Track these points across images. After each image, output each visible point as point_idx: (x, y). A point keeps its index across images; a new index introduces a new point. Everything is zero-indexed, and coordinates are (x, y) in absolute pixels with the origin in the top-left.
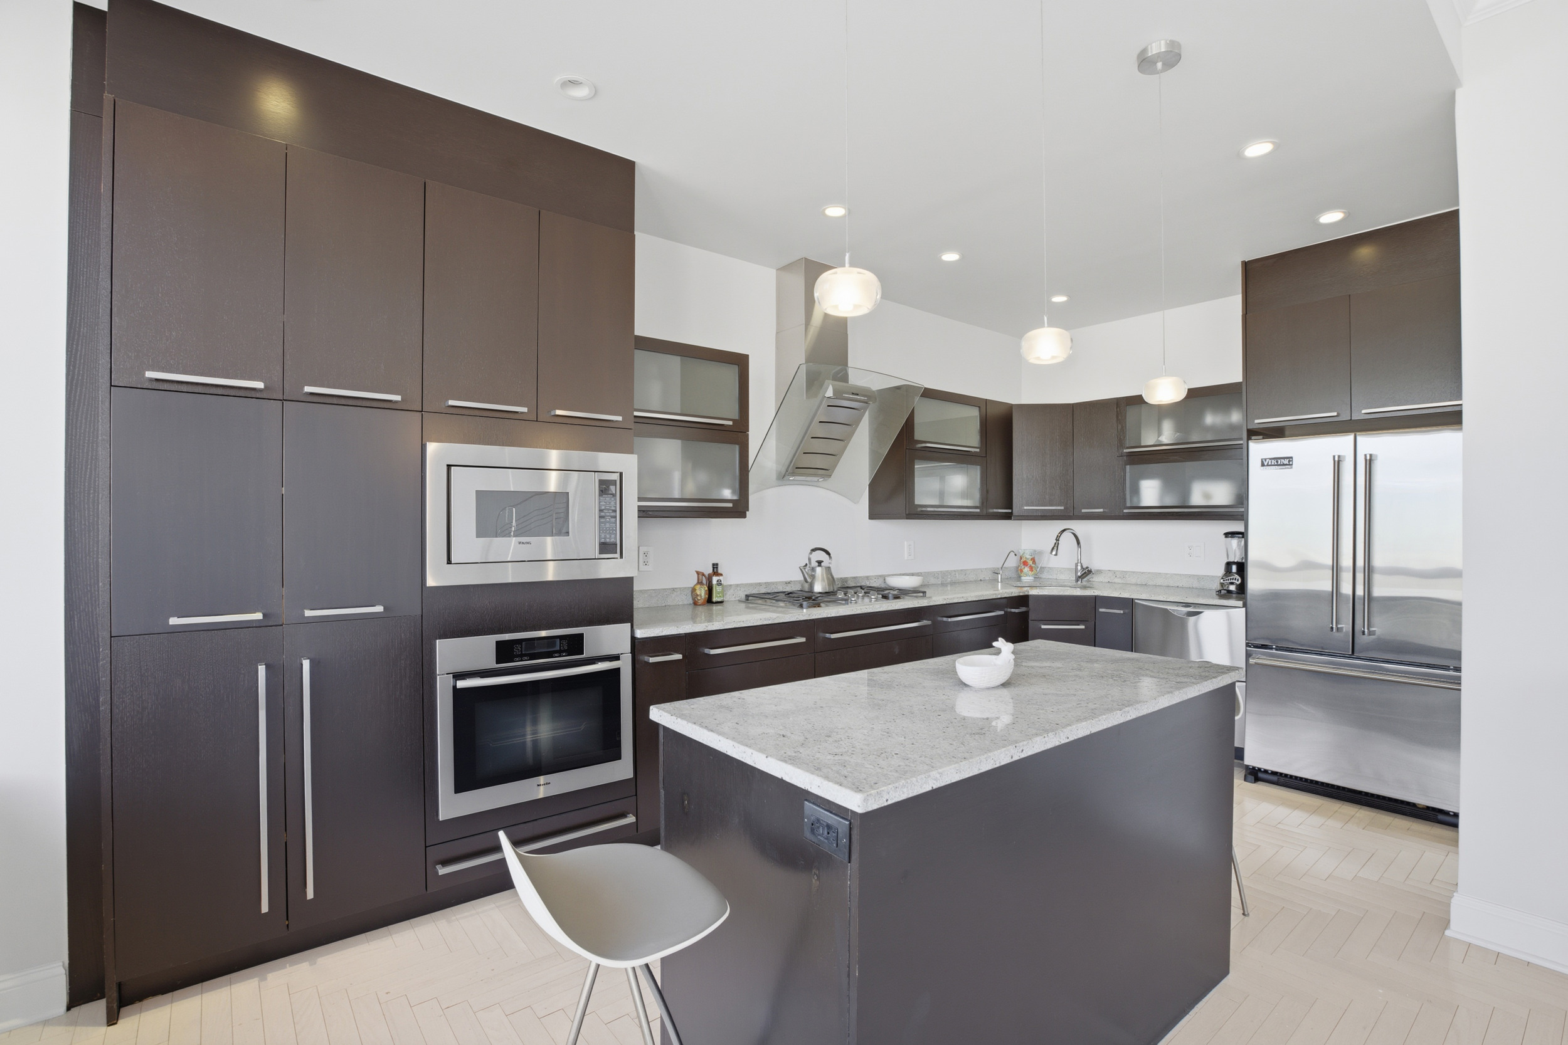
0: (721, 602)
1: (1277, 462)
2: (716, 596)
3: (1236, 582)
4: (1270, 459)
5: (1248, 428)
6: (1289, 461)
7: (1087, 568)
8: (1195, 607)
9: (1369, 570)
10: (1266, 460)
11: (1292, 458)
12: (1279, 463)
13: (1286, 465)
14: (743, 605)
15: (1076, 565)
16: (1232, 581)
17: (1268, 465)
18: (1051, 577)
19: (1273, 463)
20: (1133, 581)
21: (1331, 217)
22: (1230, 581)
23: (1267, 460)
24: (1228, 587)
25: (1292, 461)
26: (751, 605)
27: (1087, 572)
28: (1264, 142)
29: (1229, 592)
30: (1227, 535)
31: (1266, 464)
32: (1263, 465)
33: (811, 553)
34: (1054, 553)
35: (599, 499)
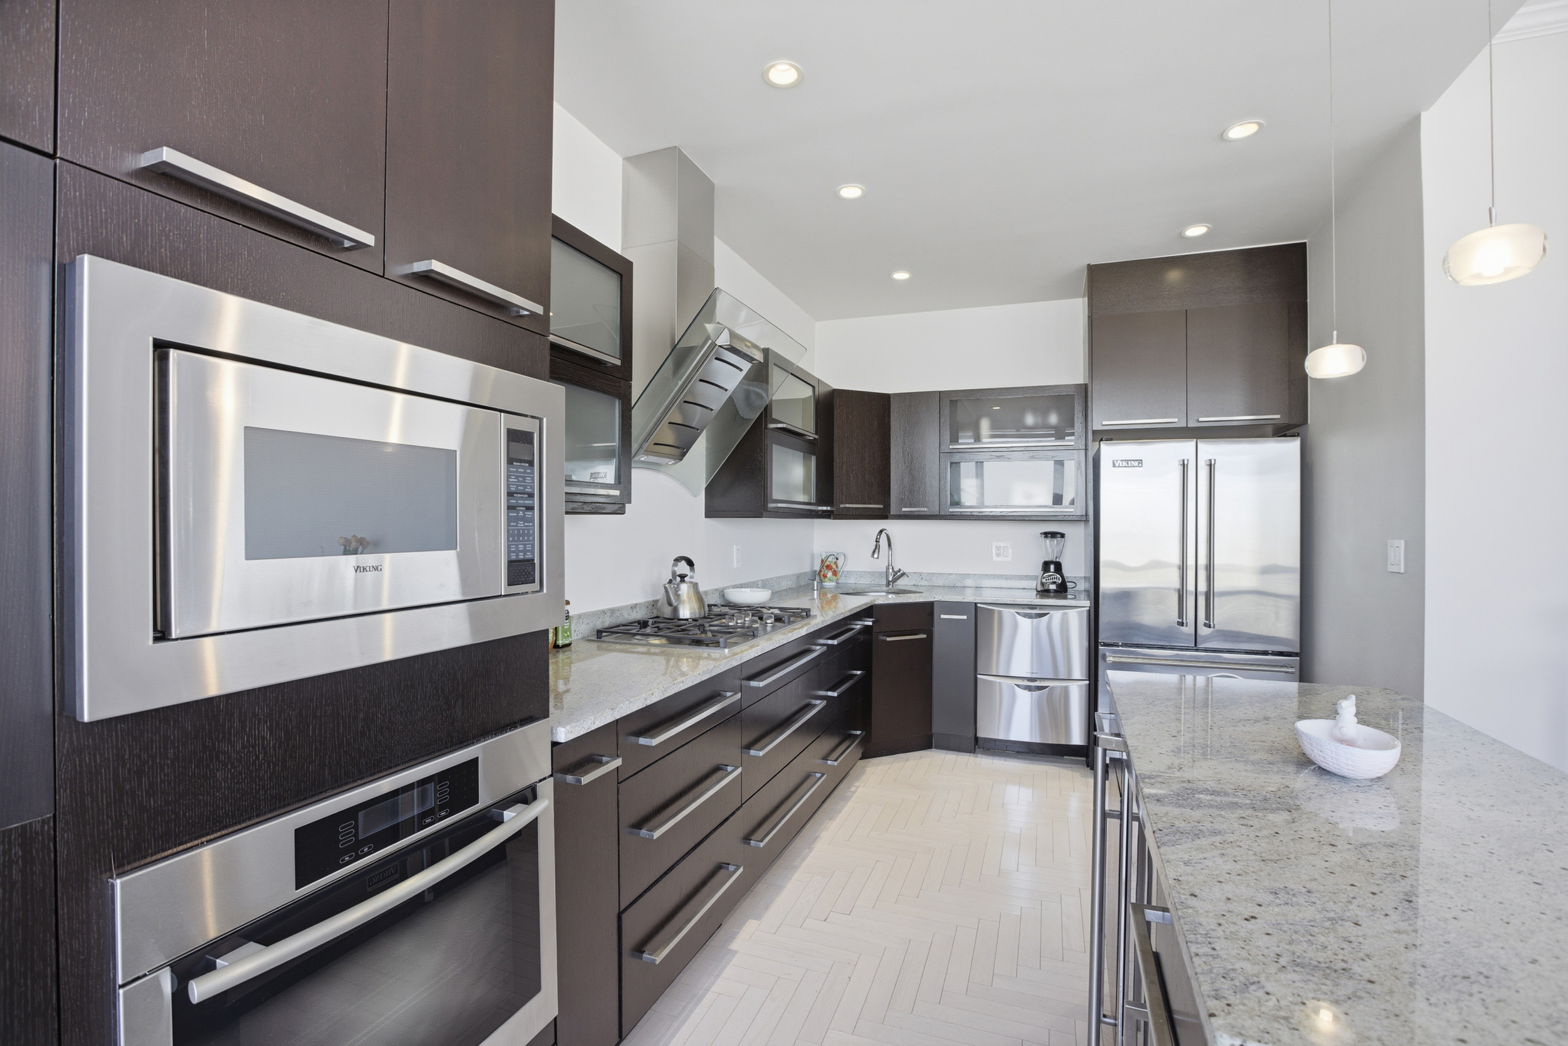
0: (569, 645)
1: (1128, 463)
2: (564, 637)
3: (1058, 581)
4: (1122, 461)
5: (1094, 429)
6: (1139, 463)
7: (900, 570)
8: (1040, 609)
9: (1210, 568)
10: (1117, 461)
11: (1141, 460)
12: (1130, 465)
13: (1136, 466)
14: (594, 645)
15: (888, 568)
16: (1054, 580)
17: (1119, 466)
18: (850, 582)
19: (1124, 465)
20: (941, 583)
21: (1196, 231)
22: (1052, 581)
23: (1119, 462)
24: (1048, 587)
25: (1142, 463)
26: (604, 645)
27: (899, 575)
28: (1246, 123)
29: (1048, 591)
30: (1046, 535)
31: (1117, 465)
32: (1114, 466)
33: (675, 565)
34: (876, 556)
35: (508, 471)
